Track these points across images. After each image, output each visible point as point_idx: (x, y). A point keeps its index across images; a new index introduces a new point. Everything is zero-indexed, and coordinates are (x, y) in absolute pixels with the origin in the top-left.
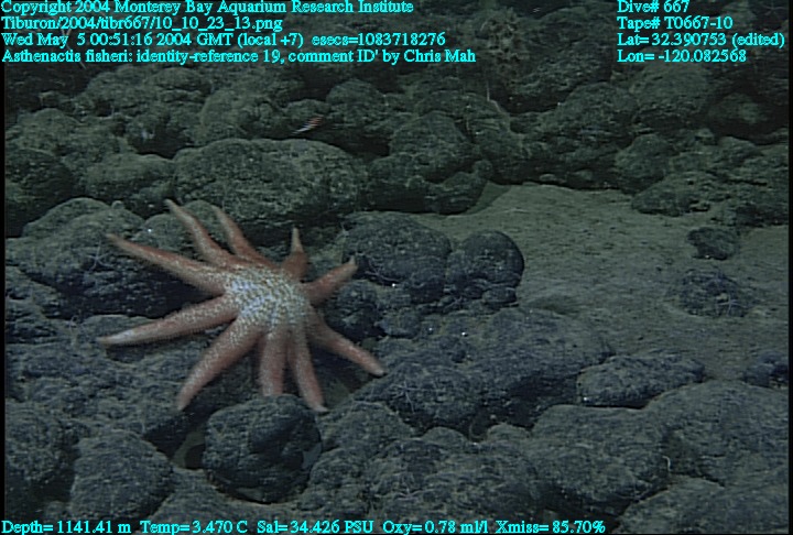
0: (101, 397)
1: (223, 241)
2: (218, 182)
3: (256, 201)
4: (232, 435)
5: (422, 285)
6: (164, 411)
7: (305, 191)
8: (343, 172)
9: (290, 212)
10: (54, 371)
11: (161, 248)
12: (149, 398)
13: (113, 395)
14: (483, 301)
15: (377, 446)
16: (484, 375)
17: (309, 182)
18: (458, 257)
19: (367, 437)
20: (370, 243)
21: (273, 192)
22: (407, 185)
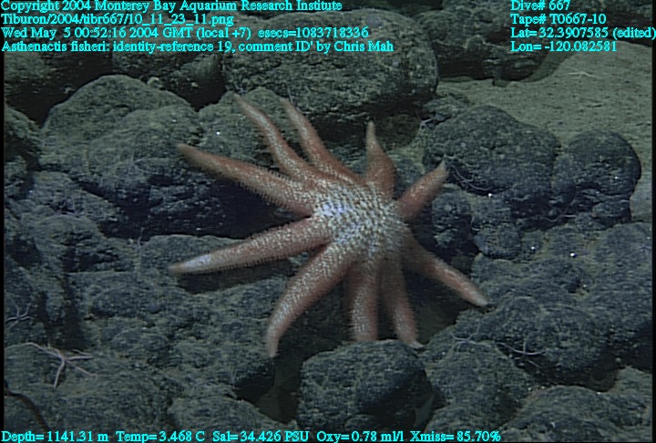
0: (180, 338)
1: (295, 140)
2: (283, 67)
3: (327, 90)
4: (335, 390)
5: (526, 198)
6: (254, 357)
7: (382, 77)
8: (420, 50)
9: (366, 103)
10: (128, 310)
11: (233, 156)
12: (231, 340)
13: (192, 335)
14: (594, 215)
15: (493, 399)
16: (609, 313)
17: (386, 66)
18: (565, 162)
19: (480, 388)
20: (463, 145)
21: (346, 78)
22: (465, 47)
